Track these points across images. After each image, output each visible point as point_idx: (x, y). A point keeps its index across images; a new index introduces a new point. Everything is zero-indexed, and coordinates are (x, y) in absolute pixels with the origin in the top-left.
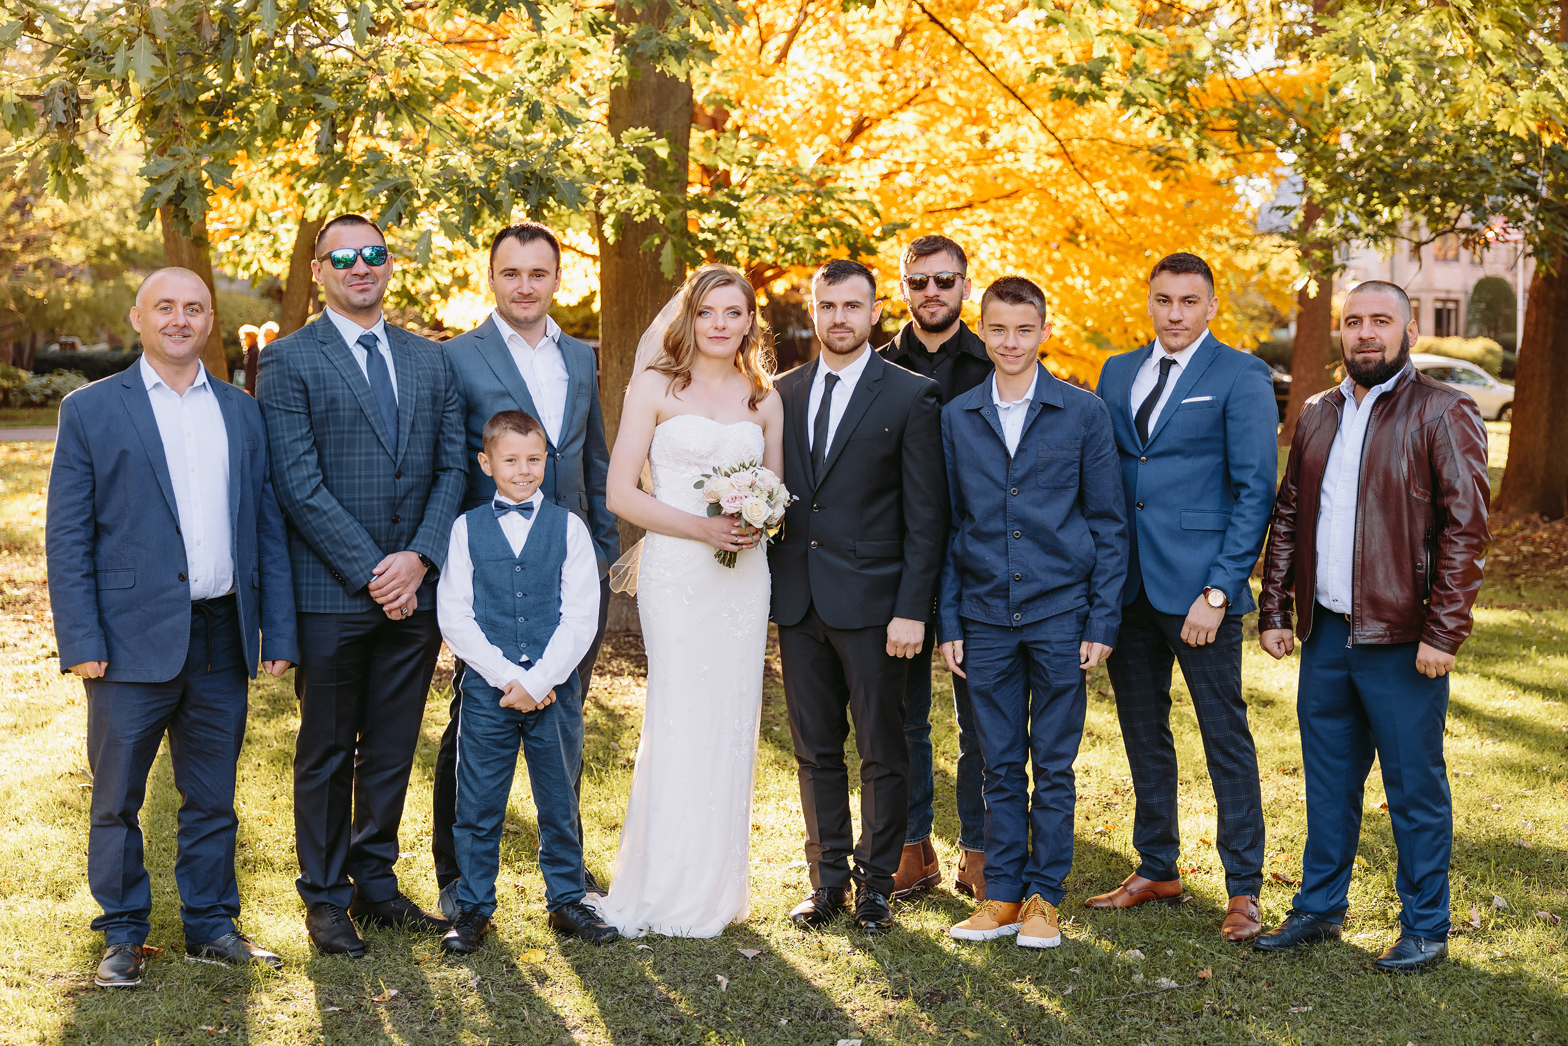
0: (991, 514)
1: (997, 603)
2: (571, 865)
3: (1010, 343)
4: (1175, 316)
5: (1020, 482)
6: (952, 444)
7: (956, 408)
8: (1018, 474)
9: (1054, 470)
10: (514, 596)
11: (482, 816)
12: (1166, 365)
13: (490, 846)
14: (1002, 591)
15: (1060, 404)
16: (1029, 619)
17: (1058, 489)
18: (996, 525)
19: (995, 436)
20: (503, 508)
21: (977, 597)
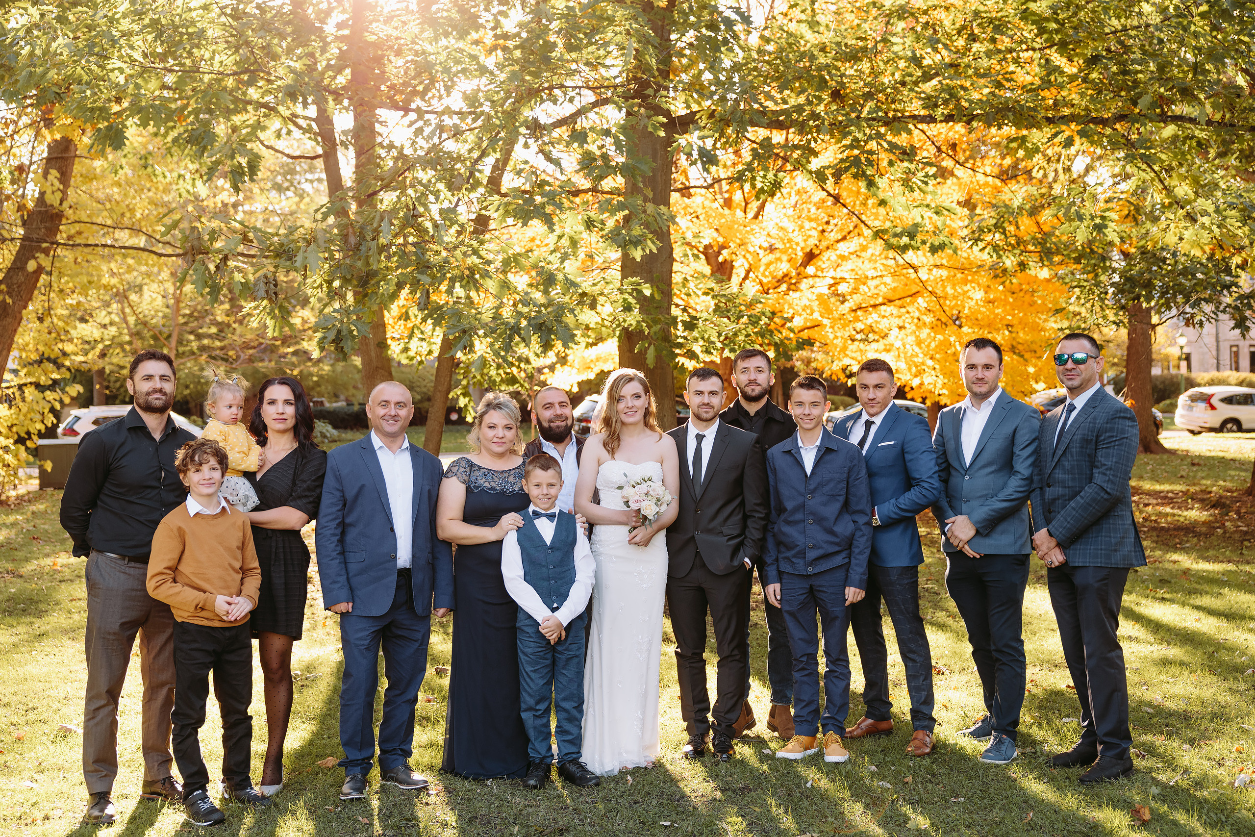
0: (796, 510)
1: (799, 562)
2: (571, 734)
3: (807, 412)
4: (871, 396)
5: (813, 492)
6: (775, 471)
7: (775, 451)
8: (812, 487)
9: (831, 485)
10: (548, 568)
11: (538, 703)
12: (868, 424)
13: (545, 720)
14: (802, 554)
15: (835, 448)
16: (817, 570)
17: (833, 497)
18: (798, 516)
19: (800, 465)
20: (537, 514)
21: (787, 558)
